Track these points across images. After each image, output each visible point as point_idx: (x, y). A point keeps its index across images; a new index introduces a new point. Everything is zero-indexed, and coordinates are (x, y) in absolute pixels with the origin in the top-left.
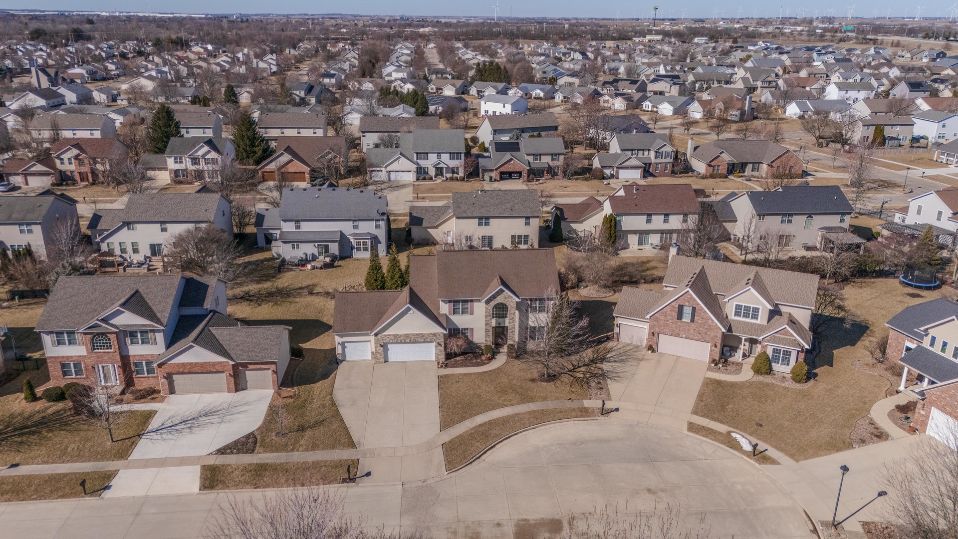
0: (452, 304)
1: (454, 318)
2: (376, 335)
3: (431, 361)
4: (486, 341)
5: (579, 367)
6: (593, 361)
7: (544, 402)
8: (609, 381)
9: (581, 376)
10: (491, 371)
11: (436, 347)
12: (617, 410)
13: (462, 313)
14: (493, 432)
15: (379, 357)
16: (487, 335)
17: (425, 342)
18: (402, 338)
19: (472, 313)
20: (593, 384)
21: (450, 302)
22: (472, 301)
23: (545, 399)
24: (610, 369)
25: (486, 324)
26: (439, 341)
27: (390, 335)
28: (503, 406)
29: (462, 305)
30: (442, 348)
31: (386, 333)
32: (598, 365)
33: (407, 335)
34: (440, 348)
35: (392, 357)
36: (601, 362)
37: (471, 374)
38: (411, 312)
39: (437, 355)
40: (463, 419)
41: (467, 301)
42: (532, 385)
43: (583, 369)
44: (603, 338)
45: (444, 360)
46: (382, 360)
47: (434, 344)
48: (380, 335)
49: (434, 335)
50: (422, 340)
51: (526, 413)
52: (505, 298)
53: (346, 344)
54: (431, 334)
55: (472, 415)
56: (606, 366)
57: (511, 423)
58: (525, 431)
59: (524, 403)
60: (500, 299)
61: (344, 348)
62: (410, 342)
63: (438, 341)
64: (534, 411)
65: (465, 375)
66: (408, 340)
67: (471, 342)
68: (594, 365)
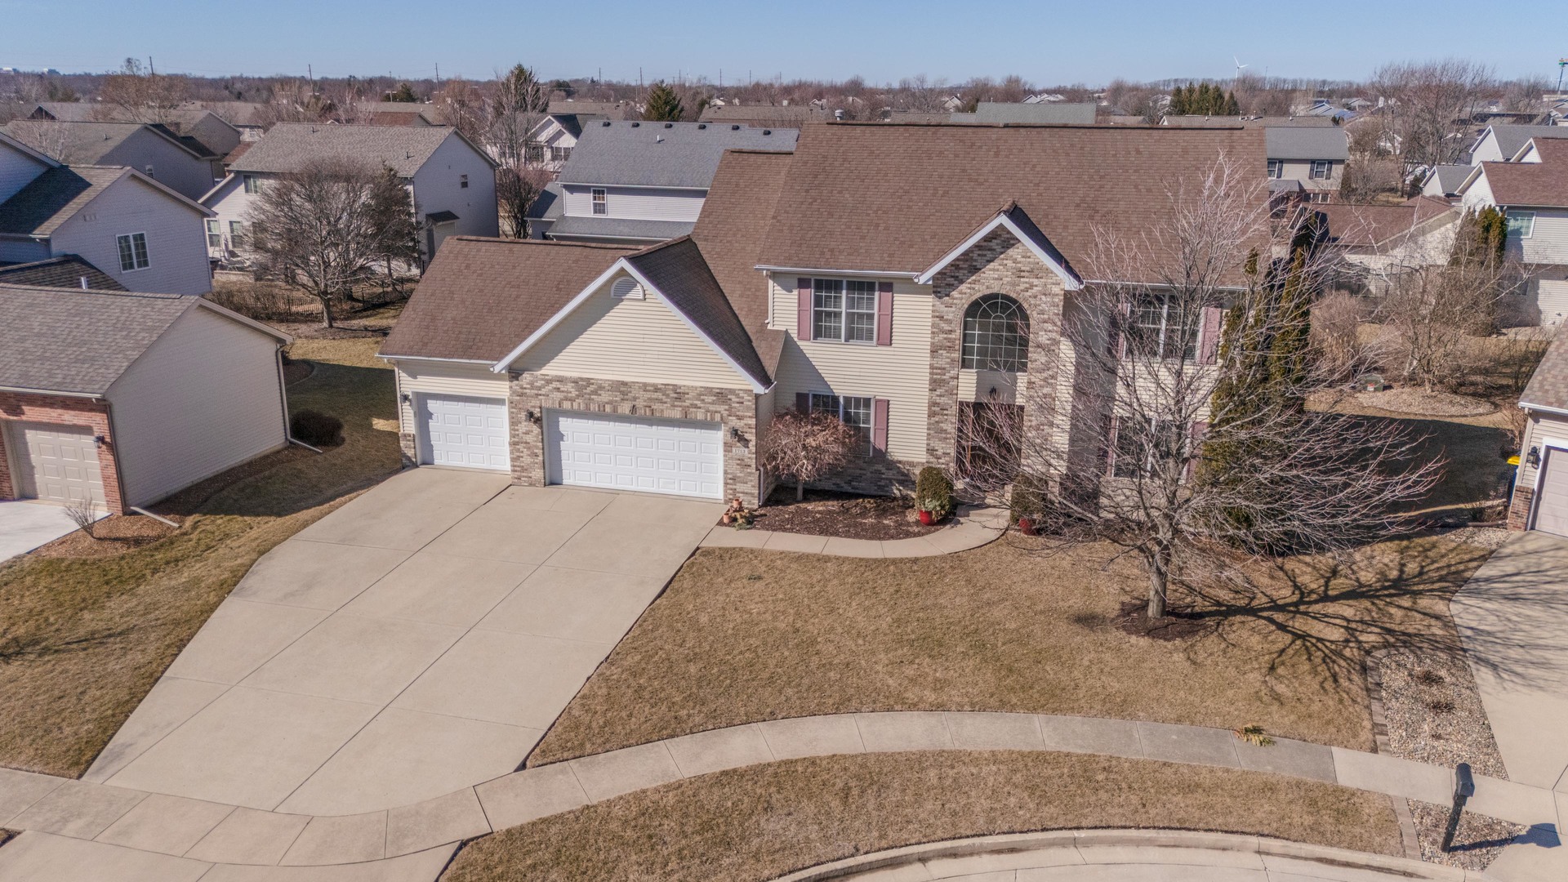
0: (809, 294)
1: (816, 351)
2: (514, 373)
3: (713, 502)
4: (931, 451)
5: (1325, 598)
6: (1400, 586)
7: (1114, 722)
8: (1484, 677)
9: (1336, 634)
10: (915, 561)
11: (728, 447)
12: (1544, 835)
13: (850, 336)
14: (772, 825)
15: (527, 460)
16: (935, 430)
17: (686, 422)
18: (605, 397)
19: (887, 340)
20: (1395, 679)
21: (803, 283)
22: (887, 286)
23: (1120, 707)
24: (1490, 624)
25: (935, 384)
26: (738, 424)
27: (561, 380)
28: (894, 703)
29: (851, 303)
30: (748, 454)
31: (551, 369)
32: (1424, 602)
33: (622, 388)
34: (739, 450)
35: (577, 470)
36: (1446, 595)
37: (827, 559)
38: (637, 293)
39: (730, 480)
40: (670, 729)
41: (863, 286)
42: (1082, 638)
43: (1347, 610)
44: (1449, 514)
45: (755, 503)
46: (538, 474)
47: (719, 436)
48: (526, 377)
49: (722, 395)
50: (677, 414)
51: (994, 758)
52: (1019, 274)
53: (432, 405)
54: (709, 391)
55: (721, 721)
56: (1466, 611)
57: (894, 797)
58: (954, 854)
59: (1004, 706)
60: (993, 279)
61: (423, 417)
62: (634, 417)
63: (734, 422)
64: (1041, 758)
65: (800, 558)
66: (625, 408)
67: (881, 456)
68: (1406, 602)
